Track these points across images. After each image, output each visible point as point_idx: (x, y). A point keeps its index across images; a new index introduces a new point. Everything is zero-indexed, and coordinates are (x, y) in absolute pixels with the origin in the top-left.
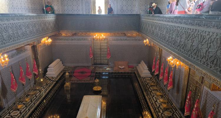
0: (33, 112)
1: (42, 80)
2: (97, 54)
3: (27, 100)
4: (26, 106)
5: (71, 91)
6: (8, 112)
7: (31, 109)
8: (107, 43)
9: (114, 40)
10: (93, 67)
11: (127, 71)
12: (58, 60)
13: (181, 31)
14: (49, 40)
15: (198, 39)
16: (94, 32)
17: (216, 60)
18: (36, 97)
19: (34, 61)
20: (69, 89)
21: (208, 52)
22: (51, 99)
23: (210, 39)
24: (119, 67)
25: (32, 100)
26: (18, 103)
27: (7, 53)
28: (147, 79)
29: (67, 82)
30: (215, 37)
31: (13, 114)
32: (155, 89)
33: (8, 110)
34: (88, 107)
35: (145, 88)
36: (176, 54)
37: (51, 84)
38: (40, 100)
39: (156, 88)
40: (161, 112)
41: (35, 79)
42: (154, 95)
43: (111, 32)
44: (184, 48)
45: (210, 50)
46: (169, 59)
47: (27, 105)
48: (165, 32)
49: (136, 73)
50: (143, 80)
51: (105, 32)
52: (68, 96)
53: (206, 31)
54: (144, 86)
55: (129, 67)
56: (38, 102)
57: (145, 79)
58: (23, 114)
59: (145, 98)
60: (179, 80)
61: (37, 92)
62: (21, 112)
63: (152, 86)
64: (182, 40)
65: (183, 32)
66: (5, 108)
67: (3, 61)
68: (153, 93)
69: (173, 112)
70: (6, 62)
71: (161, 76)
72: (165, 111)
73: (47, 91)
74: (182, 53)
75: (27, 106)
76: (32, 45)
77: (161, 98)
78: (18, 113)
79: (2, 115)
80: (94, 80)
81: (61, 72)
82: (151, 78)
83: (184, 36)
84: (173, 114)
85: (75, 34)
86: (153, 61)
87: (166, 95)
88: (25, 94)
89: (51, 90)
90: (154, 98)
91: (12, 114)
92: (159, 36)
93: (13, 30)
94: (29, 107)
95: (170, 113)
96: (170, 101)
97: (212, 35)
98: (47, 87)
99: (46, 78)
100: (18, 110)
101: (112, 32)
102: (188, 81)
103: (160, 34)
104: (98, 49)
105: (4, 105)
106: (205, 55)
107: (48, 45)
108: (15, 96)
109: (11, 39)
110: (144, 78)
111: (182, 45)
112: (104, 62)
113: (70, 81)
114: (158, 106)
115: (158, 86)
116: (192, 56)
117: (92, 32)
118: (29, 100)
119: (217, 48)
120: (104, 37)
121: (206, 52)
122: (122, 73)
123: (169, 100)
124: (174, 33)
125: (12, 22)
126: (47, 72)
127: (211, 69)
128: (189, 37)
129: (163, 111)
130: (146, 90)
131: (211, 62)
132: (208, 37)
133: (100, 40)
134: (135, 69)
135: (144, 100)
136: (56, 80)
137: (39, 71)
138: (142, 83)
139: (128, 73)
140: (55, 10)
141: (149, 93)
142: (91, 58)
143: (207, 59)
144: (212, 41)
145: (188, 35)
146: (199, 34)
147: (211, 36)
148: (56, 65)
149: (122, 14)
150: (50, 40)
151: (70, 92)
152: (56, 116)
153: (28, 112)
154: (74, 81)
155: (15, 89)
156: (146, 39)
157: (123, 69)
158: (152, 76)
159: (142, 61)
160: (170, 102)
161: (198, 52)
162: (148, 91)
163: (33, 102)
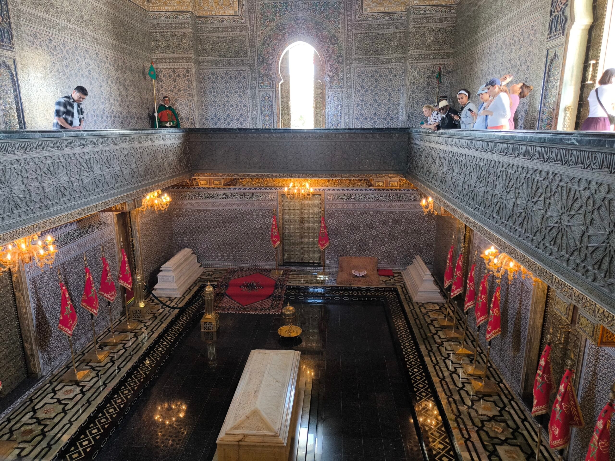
0: (115, 391)
1: (142, 305)
2: (293, 236)
3: (100, 357)
4: (97, 375)
5: (218, 336)
6: (50, 389)
7: (110, 382)
8: (320, 206)
9: (339, 198)
10: (282, 272)
11: (374, 285)
12: (187, 251)
13: (516, 175)
14: (163, 197)
15: (562, 199)
16: (284, 177)
17: (607, 259)
18: (124, 350)
19: (122, 254)
20: (214, 330)
21: (586, 236)
22: (163, 357)
23: (591, 201)
24: (353, 272)
25: (113, 357)
26: (77, 364)
27: (51, 231)
28: (431, 307)
29: (209, 312)
30: (603, 194)
31: (64, 394)
32: (452, 336)
33: (51, 383)
34: (261, 381)
35: (426, 335)
36: (503, 240)
37: (165, 317)
38: (135, 359)
39: (457, 335)
40: (466, 403)
41: (124, 301)
42: (448, 354)
43: (330, 177)
44: (525, 223)
45: (591, 231)
46: (487, 252)
47: (100, 370)
48: (474, 177)
49: (399, 290)
50: (418, 311)
51: (314, 177)
52: (211, 350)
53: (580, 179)
54: (420, 328)
55: (381, 272)
56: (130, 365)
57: (425, 308)
58: (88, 395)
59: (423, 363)
60: (519, 312)
61: (127, 336)
62: (84, 390)
63: (443, 328)
64: (518, 202)
65: (522, 180)
66: (43, 377)
67: (42, 252)
68: (446, 349)
69: (502, 405)
70: (49, 255)
71: (469, 301)
72: (479, 400)
73: (155, 335)
74: (519, 236)
75: (99, 374)
76: (118, 211)
77: (469, 363)
78: (75, 393)
79: (36, 396)
80: (283, 307)
81: (195, 284)
82: (442, 306)
83: (524, 191)
84: (503, 409)
85: (233, 182)
86: (446, 258)
87: (482, 355)
88: (97, 342)
89: (165, 331)
90: (449, 363)
91: (60, 395)
92: (460, 188)
93: (69, 172)
94: (104, 377)
95: (494, 405)
96: (494, 372)
97: (596, 191)
98: (155, 323)
99: (153, 298)
100: (77, 383)
101: (334, 177)
102: (544, 317)
103: (461, 184)
104: (295, 221)
105: (40, 368)
106: (578, 243)
107: (160, 211)
108: (71, 348)
109: (63, 195)
110: (423, 304)
111: (519, 216)
112: (311, 258)
113: (217, 308)
114: (460, 386)
115: (461, 329)
116: (546, 247)
117: (279, 176)
118: (105, 357)
119: (610, 227)
120: (312, 190)
121: (582, 236)
122: (359, 289)
123: (491, 369)
124: (497, 183)
125: (67, 151)
126: (157, 282)
127: (596, 284)
128: (538, 194)
129: (473, 401)
130: (425, 339)
131: (595, 264)
132: (587, 194)
133: (299, 197)
134: (396, 278)
135: (418, 367)
136: (181, 306)
137: (134, 280)
138: (416, 318)
139: (377, 290)
140: (181, 119)
141: (435, 348)
142: (276, 245)
143: (584, 254)
144: (596, 207)
145: (534, 188)
146: (563, 187)
147: (593, 192)
148: (181, 264)
149: (361, 129)
150: (165, 198)
151: (215, 338)
152: (177, 405)
153: (103, 390)
154: (228, 310)
155: (70, 328)
156: (426, 197)
157: (363, 279)
158: (444, 301)
159: (418, 258)
160: (496, 376)
161: (560, 236)
162: (432, 341)
163: (116, 365)
